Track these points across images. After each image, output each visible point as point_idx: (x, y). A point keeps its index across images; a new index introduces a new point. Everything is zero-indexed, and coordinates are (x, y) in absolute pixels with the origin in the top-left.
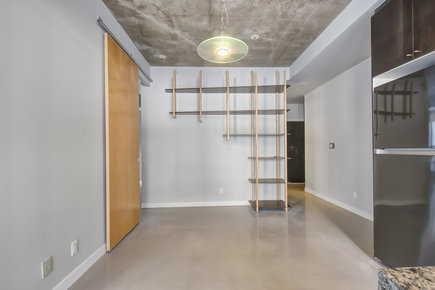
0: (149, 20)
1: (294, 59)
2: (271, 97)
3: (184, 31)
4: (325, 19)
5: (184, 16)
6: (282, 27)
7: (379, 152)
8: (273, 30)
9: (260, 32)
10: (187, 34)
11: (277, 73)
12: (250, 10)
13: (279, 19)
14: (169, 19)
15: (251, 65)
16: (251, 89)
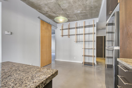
5: (57, 11)
8: (83, 9)
12: (72, 6)
13: (83, 6)
14: (54, 13)
15: (84, 19)
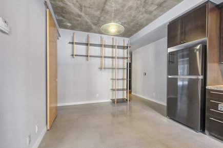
0: (70, 6)
1: (132, 35)
2: (121, 51)
3: (87, 14)
4: (149, 21)
5: (90, 8)
6: (131, 22)
7: (170, 77)
8: (128, 22)
9: (122, 21)
10: (87, 16)
11: (124, 40)
12: (121, 12)
13: (132, 18)
14: (81, 7)
16: (113, 47)
